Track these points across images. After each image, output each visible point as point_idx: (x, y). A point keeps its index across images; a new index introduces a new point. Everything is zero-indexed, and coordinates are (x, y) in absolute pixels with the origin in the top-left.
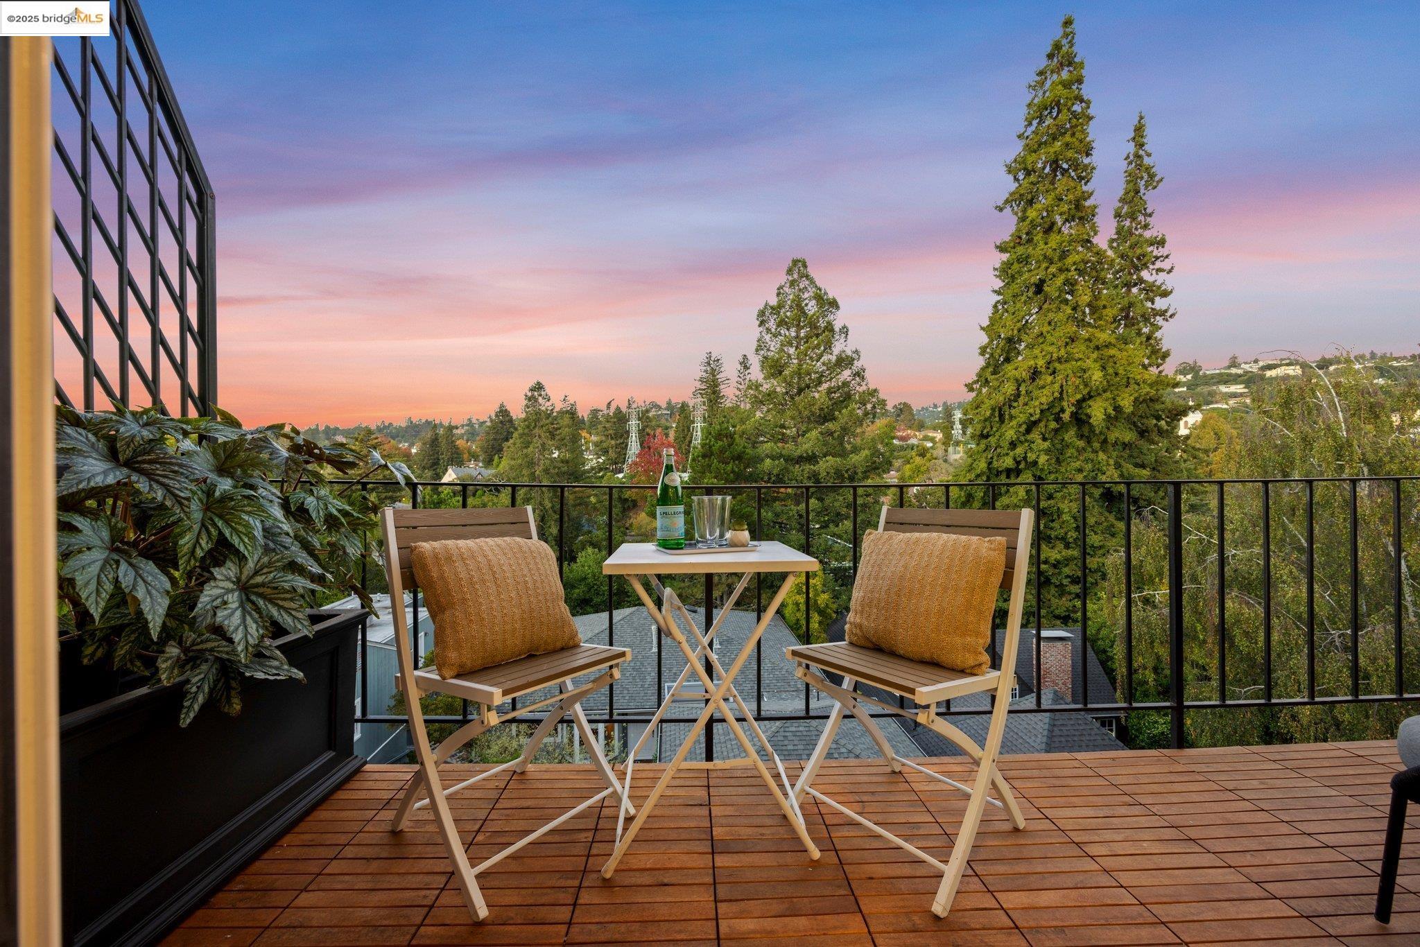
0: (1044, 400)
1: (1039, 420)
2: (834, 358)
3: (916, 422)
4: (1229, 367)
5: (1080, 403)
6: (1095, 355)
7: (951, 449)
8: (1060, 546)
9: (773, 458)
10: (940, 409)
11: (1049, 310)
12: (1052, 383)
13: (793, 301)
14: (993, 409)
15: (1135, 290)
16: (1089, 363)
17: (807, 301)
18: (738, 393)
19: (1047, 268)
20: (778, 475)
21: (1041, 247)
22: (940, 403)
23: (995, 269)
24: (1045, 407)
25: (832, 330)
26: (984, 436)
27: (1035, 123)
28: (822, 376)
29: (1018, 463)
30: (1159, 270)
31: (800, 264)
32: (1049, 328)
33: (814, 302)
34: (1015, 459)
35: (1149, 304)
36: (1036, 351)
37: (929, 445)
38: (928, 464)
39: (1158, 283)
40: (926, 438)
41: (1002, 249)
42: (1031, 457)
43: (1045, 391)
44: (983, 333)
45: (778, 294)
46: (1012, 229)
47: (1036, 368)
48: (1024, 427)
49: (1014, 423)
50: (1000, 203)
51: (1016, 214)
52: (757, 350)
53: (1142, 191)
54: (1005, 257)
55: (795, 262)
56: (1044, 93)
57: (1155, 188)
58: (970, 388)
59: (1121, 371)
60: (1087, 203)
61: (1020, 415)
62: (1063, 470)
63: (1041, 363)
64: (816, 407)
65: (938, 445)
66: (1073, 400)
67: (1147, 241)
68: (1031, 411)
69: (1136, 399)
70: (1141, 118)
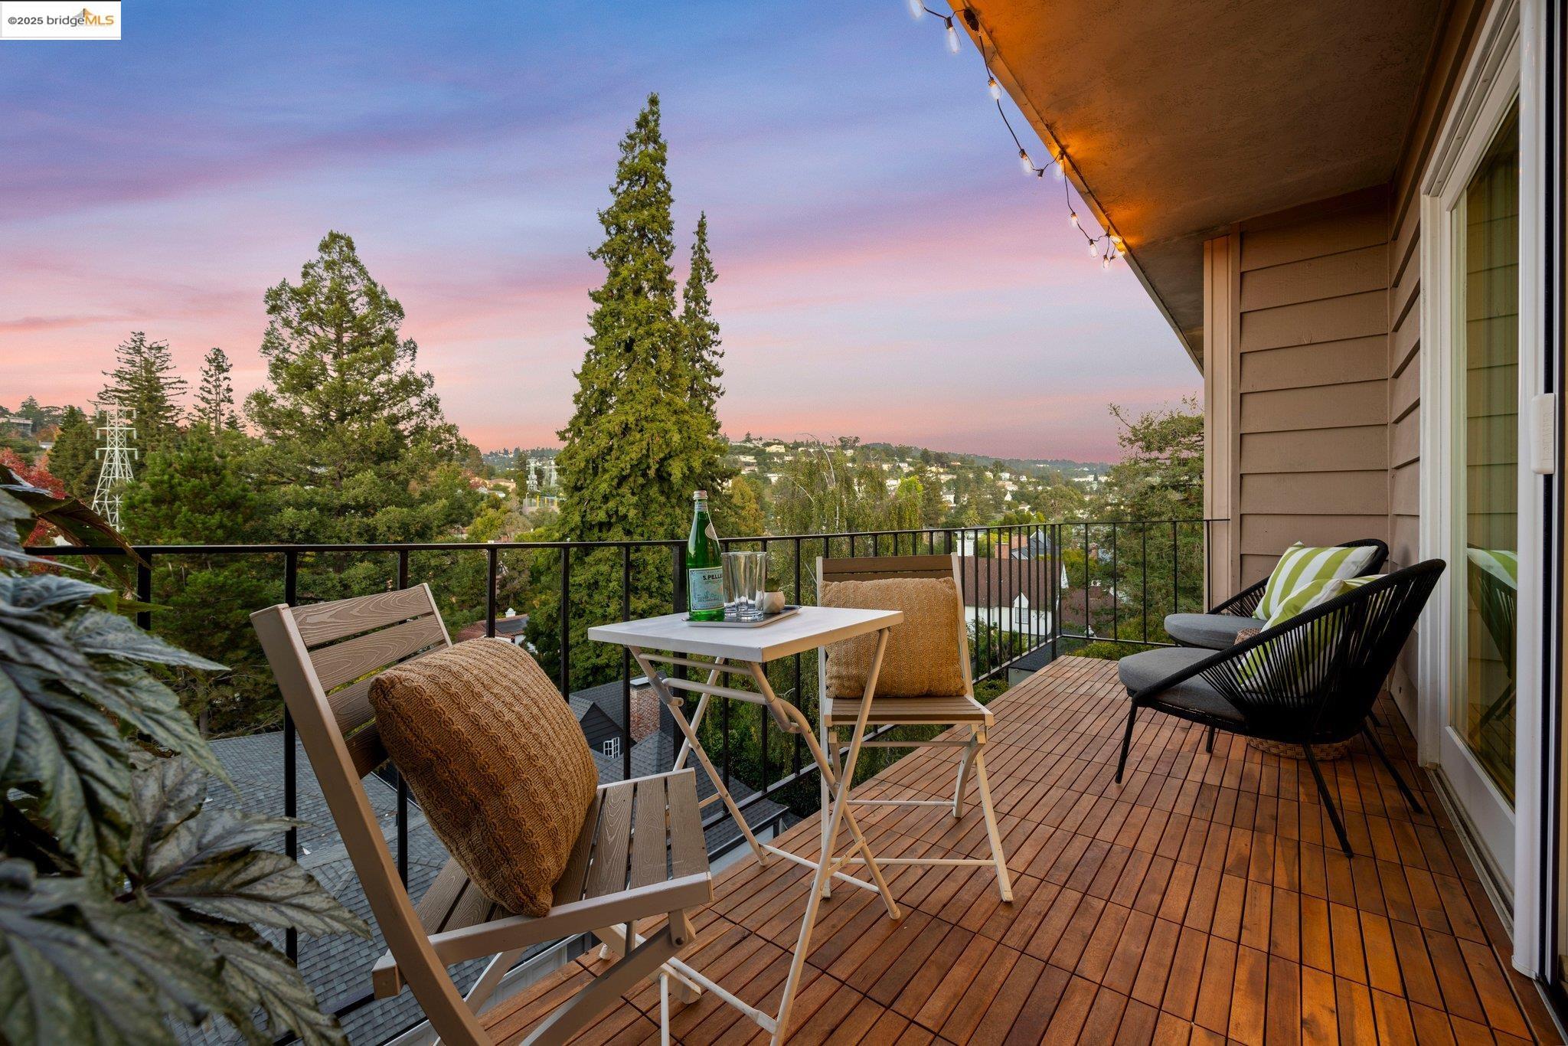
0: (633, 456)
1: (629, 475)
2: (396, 380)
3: (485, 469)
4: (745, 441)
5: (662, 461)
6: (674, 419)
7: (526, 501)
8: (645, 596)
9: (298, 506)
10: (511, 456)
11: (638, 369)
12: (641, 440)
13: (331, 290)
14: (587, 461)
15: (697, 366)
16: (669, 425)
17: (354, 296)
18: (203, 405)
19: (637, 329)
20: (308, 531)
21: (634, 307)
22: (511, 449)
23: (589, 317)
24: (635, 462)
25: (394, 343)
26: (578, 488)
27: (626, 183)
28: (379, 400)
29: (610, 516)
30: (715, 353)
31: (343, 243)
32: (638, 387)
33: (366, 299)
34: (607, 513)
35: (706, 380)
36: (627, 408)
37: (502, 495)
38: (503, 517)
39: (714, 364)
40: (497, 488)
41: (596, 297)
42: (622, 510)
43: (635, 448)
44: (577, 381)
45: (305, 275)
46: (605, 281)
47: (627, 424)
48: (616, 480)
49: (607, 476)
50: (594, 250)
51: (609, 267)
52: (265, 348)
53: (703, 282)
54: (599, 306)
55: (335, 237)
56: (634, 158)
57: (712, 281)
58: (562, 436)
59: (693, 436)
60: (668, 278)
61: (614, 467)
62: (648, 523)
63: (631, 419)
64: (372, 439)
65: (512, 495)
66: (657, 458)
67: (706, 325)
68: (623, 465)
69: (704, 461)
70: (703, 217)
